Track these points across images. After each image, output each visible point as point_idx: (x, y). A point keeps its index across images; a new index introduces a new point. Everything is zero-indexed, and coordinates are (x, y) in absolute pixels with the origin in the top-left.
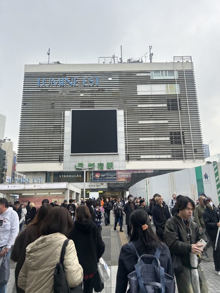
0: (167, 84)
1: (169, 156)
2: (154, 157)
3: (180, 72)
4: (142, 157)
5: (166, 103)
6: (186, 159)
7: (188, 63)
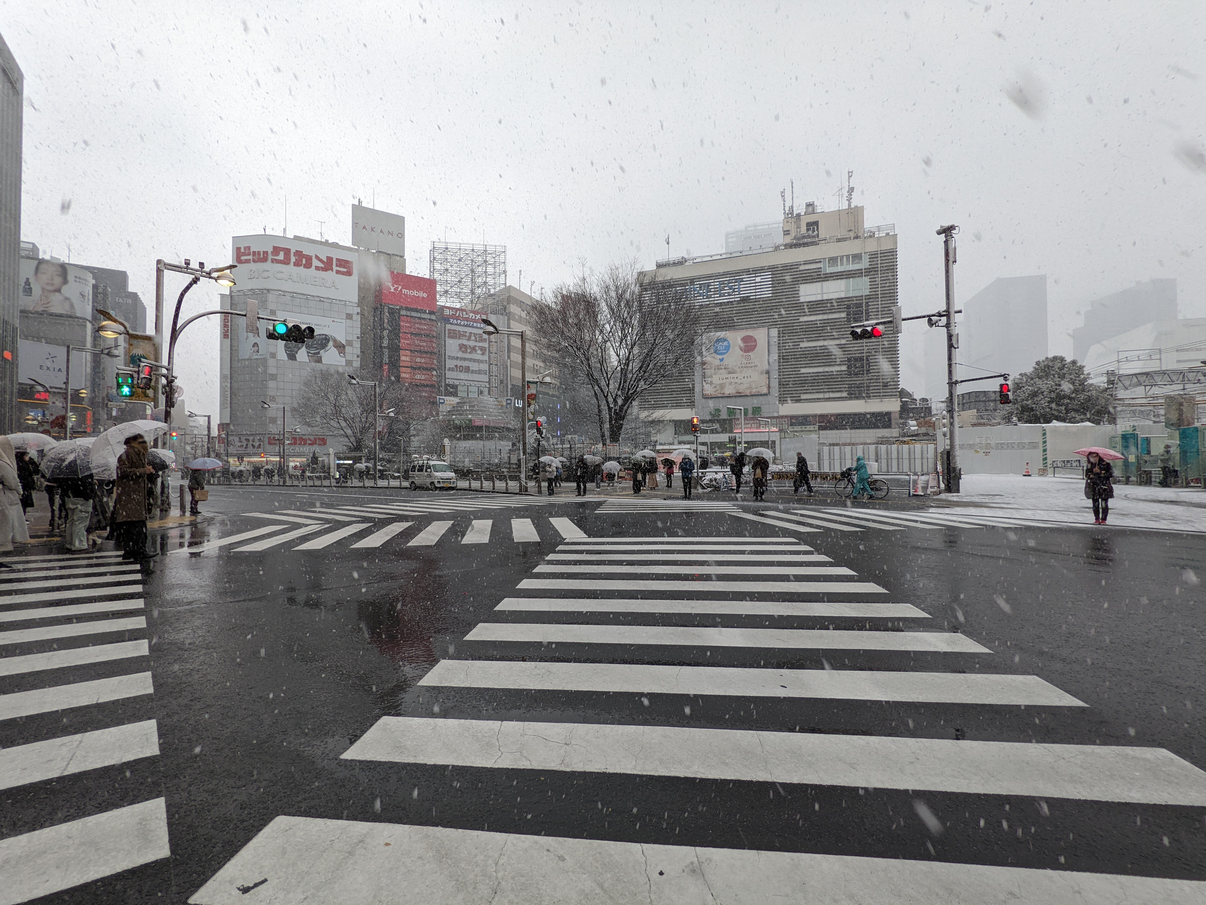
0: (848, 280)
1: (845, 394)
2: (821, 396)
3: (873, 256)
4: (803, 397)
5: (844, 312)
6: (869, 397)
7: (888, 237)
